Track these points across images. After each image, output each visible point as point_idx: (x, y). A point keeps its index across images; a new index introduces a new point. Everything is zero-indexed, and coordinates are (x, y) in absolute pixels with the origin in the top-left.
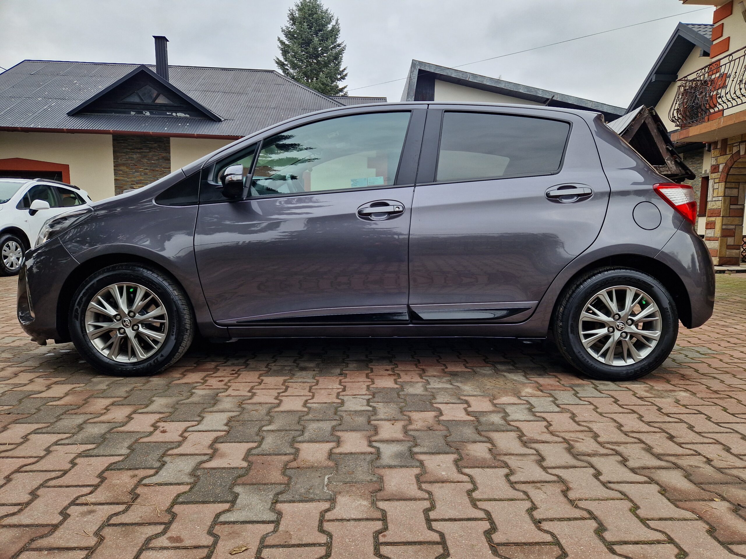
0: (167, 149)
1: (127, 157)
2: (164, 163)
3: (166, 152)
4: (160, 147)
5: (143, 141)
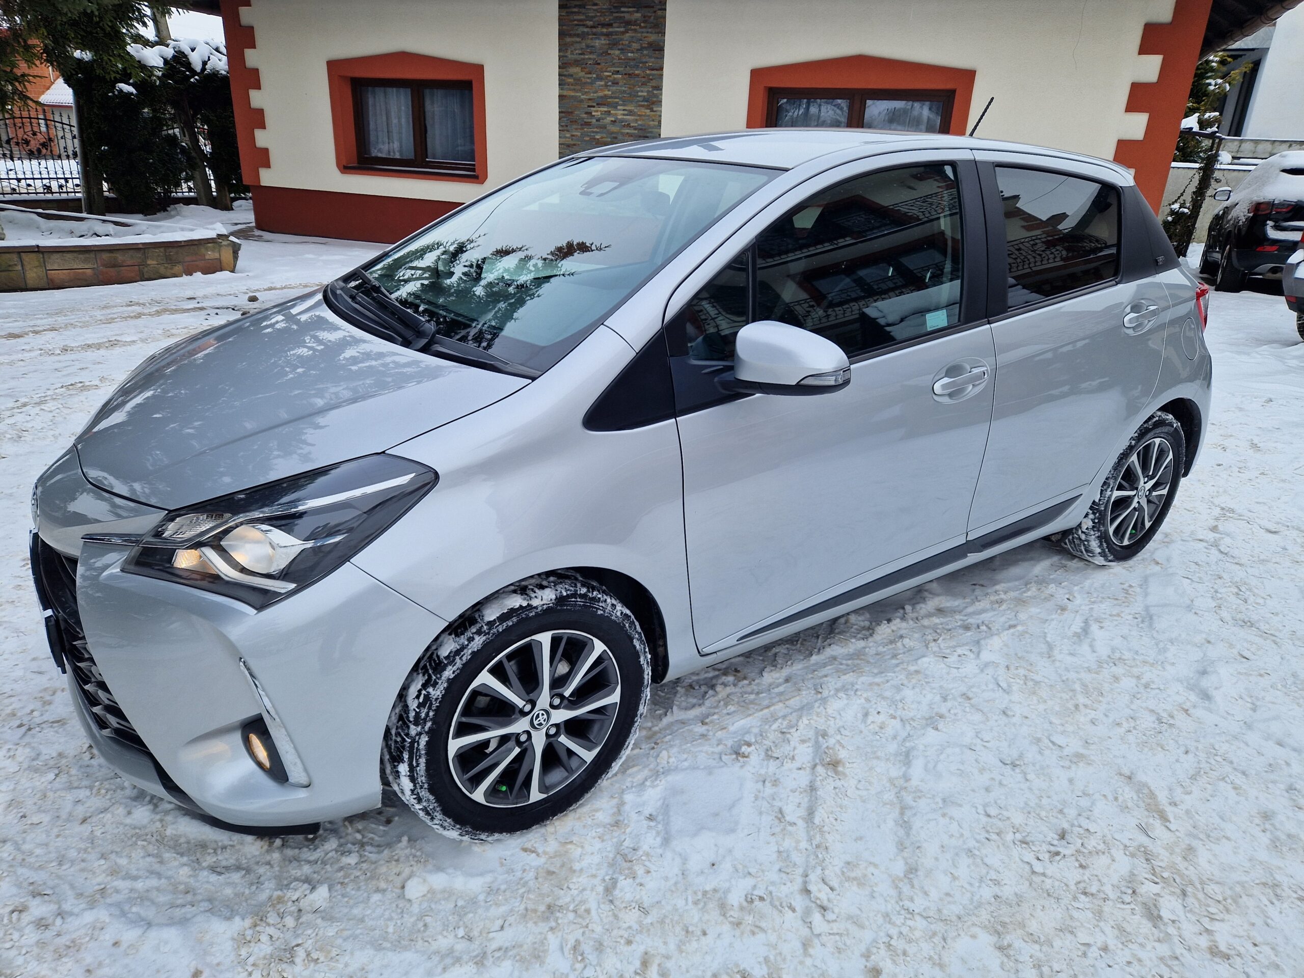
0: (659, 27)
1: (583, 45)
2: (650, 57)
3: (657, 30)
4: (645, 19)
5: (615, 7)
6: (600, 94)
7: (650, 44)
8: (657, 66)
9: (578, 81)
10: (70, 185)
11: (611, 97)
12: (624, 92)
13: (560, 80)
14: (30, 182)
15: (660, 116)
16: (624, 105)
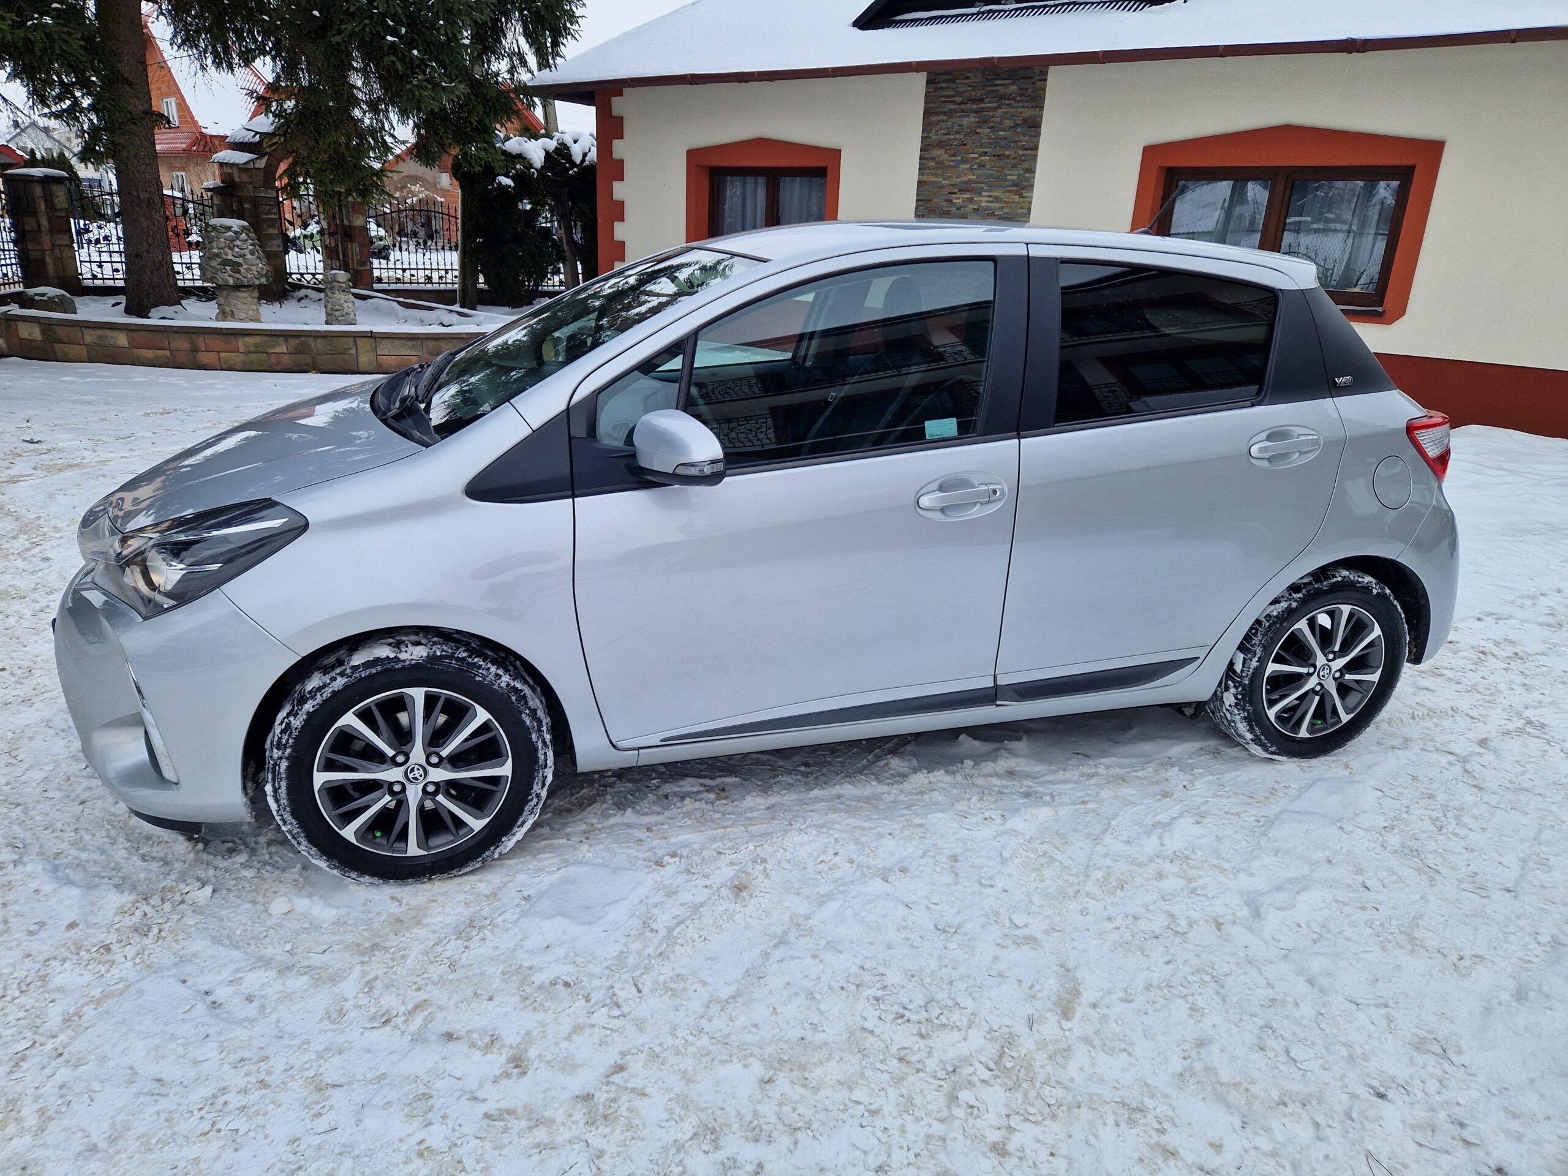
0: (1037, 100)
1: (950, 124)
2: (1024, 135)
3: (1034, 104)
4: (1022, 92)
5: (989, 80)
6: (964, 179)
7: (1025, 120)
8: (1031, 145)
9: (940, 165)
10: (449, 276)
11: (976, 182)
12: (991, 175)
13: (920, 163)
14: (414, 272)
15: (1031, 202)
16: (991, 191)
